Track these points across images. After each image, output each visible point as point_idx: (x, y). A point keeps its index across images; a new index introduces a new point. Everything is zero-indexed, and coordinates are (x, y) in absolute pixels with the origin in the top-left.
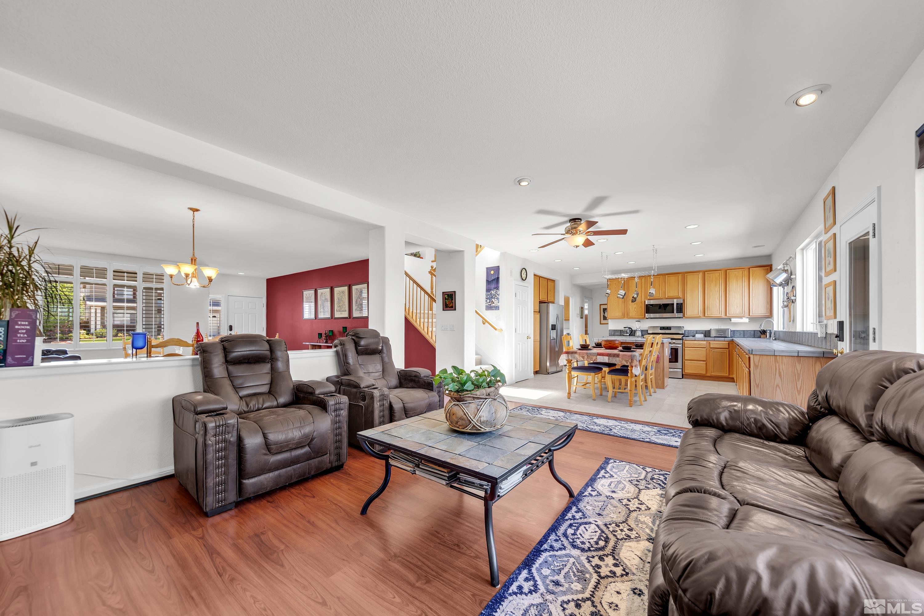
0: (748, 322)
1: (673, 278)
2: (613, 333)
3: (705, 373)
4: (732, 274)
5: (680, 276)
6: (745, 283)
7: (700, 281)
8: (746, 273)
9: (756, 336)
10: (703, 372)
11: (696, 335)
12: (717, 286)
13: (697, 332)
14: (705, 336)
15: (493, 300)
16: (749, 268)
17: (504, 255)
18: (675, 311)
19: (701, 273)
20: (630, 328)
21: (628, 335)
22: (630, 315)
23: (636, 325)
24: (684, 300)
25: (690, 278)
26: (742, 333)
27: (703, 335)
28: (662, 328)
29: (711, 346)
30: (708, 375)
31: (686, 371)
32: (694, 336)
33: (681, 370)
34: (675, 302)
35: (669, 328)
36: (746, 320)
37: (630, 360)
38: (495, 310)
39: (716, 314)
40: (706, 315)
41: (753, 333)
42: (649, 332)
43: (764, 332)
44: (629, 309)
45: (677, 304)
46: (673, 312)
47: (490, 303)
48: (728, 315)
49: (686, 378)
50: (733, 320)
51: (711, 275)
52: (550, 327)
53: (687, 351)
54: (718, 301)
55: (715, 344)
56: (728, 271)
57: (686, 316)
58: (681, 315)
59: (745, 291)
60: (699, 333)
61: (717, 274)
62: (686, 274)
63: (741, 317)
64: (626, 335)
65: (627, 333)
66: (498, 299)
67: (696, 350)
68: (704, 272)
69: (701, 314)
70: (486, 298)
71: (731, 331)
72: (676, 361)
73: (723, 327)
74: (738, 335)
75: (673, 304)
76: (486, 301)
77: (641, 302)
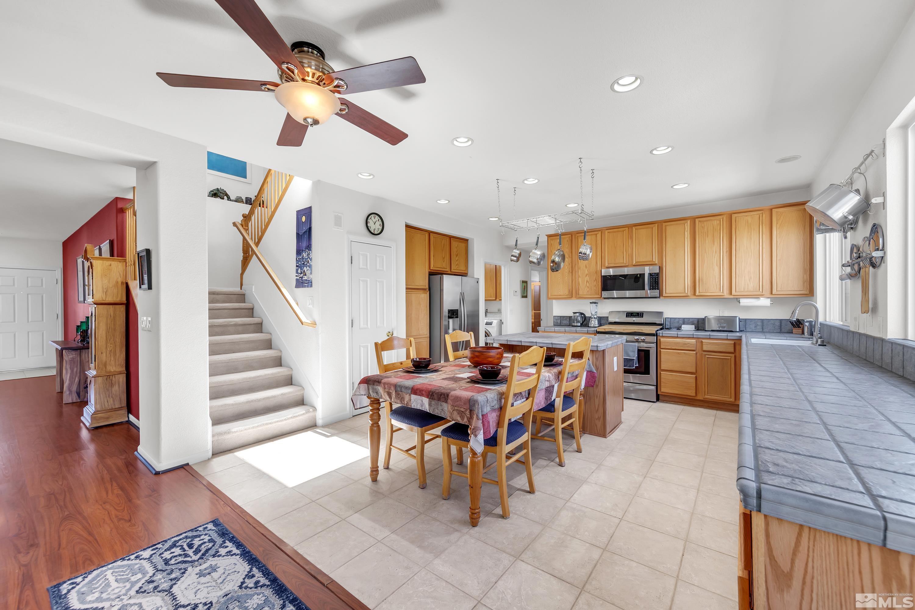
0: (769, 305)
1: (643, 232)
2: (559, 321)
3: (694, 395)
4: (741, 221)
5: (655, 227)
6: (764, 236)
7: (687, 235)
8: (766, 217)
9: (783, 330)
10: (692, 393)
11: (683, 326)
12: (716, 243)
13: (685, 321)
14: (698, 329)
15: (305, 269)
16: (771, 210)
17: (318, 186)
18: (647, 287)
19: (689, 222)
20: (582, 314)
21: (579, 324)
22: (581, 293)
23: (589, 310)
24: (661, 268)
25: (670, 229)
26: (759, 323)
27: (693, 326)
28: (630, 314)
29: (705, 348)
30: (700, 397)
31: (662, 390)
32: (679, 328)
33: (654, 388)
34: (647, 271)
35: (639, 314)
36: (765, 302)
37: (468, 412)
38: (308, 287)
39: (713, 290)
40: (697, 293)
41: (778, 324)
42: (611, 320)
43: (798, 324)
44: (579, 283)
45: (650, 275)
46: (644, 289)
47: (302, 275)
48: (734, 292)
49: (663, 401)
50: (744, 302)
51: (705, 223)
52: (445, 313)
53: (665, 356)
54: (716, 269)
55: (710, 344)
56: (734, 216)
57: (664, 294)
58: (656, 293)
59: (764, 250)
60: (688, 324)
61: (715, 222)
62: (664, 224)
63: (757, 297)
64: (575, 324)
65: (578, 322)
66: (310, 267)
67: (679, 353)
68: (693, 219)
69: (689, 292)
70: (297, 266)
71: (740, 320)
72: (647, 371)
73: (727, 313)
74: (752, 327)
75: (643, 275)
76: (297, 270)
77: (596, 272)
